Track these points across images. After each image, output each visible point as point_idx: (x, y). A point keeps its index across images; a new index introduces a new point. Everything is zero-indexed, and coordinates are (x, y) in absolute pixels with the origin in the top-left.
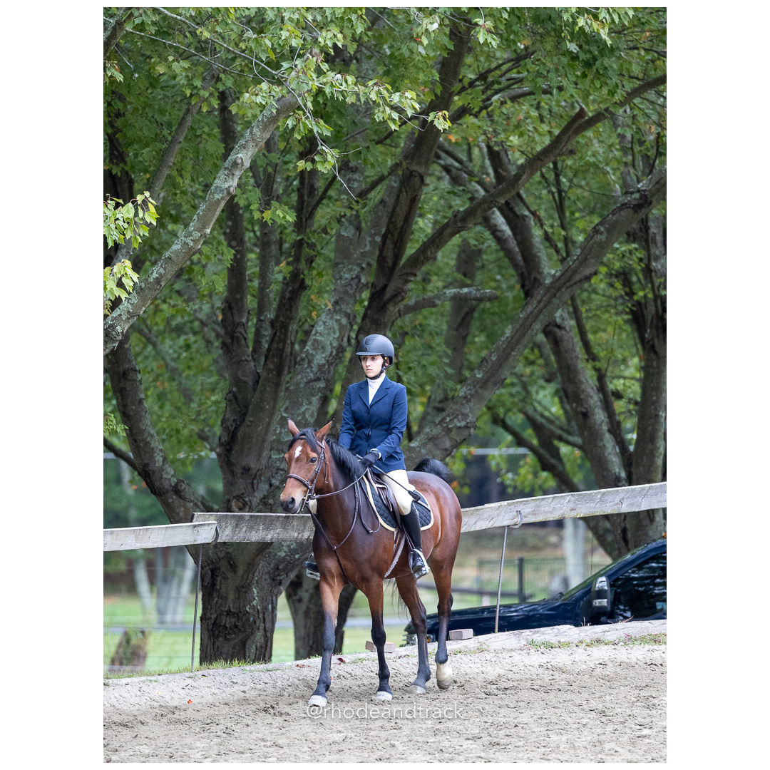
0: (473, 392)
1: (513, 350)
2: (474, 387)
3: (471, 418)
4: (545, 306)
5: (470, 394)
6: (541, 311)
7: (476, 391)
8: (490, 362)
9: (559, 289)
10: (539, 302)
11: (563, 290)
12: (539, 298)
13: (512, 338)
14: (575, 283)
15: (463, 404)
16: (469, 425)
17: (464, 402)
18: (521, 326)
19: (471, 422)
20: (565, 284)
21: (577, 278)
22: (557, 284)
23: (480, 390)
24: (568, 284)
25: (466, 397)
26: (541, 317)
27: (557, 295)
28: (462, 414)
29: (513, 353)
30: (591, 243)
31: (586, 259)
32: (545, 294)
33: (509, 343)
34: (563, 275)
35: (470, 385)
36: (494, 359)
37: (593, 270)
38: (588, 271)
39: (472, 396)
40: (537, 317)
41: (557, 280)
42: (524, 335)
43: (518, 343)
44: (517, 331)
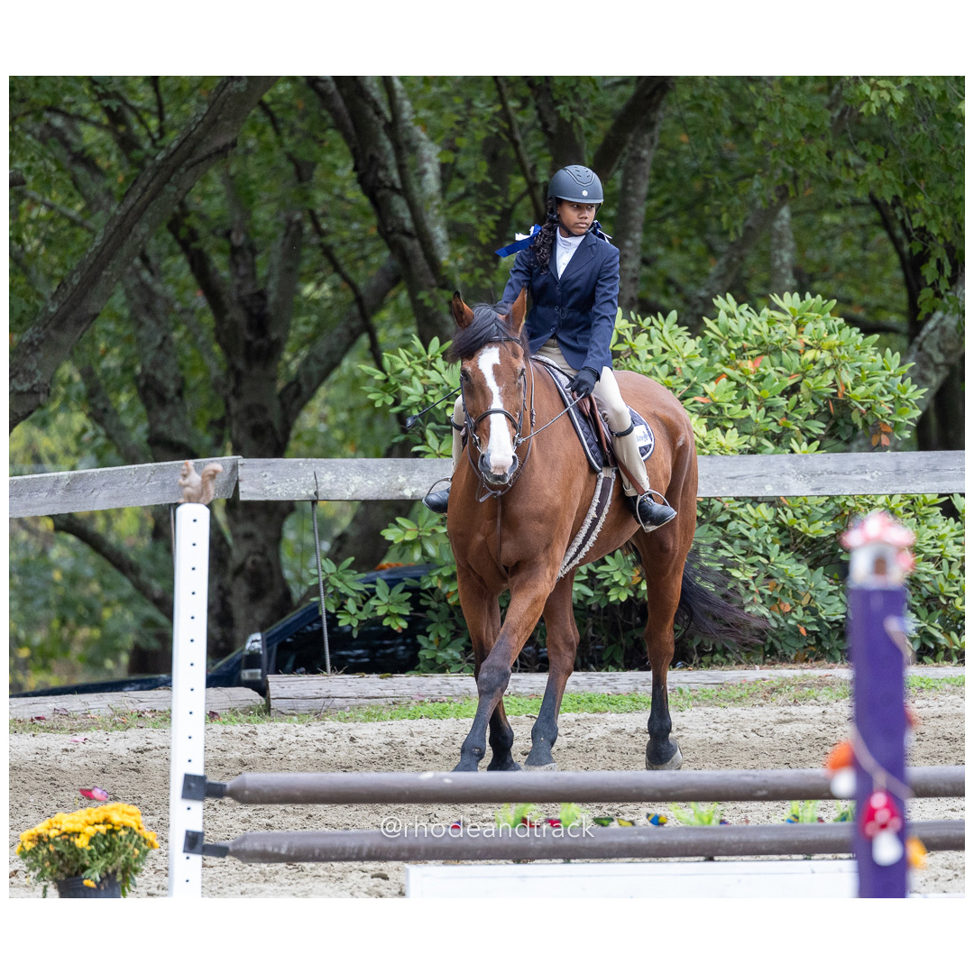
0: (42, 336)
1: (103, 267)
2: (45, 327)
3: (39, 378)
4: (153, 197)
5: (37, 339)
6: (146, 206)
7: (48, 336)
8: (70, 287)
9: (174, 170)
10: (145, 190)
11: (182, 170)
12: (144, 184)
13: (102, 250)
14: (201, 160)
15: (25, 355)
16: (36, 389)
17: (28, 352)
18: (116, 229)
19: (39, 383)
20: (183, 161)
21: (203, 151)
22: (171, 162)
23: (53, 333)
24: (188, 162)
25: (31, 344)
26: (149, 214)
27: (172, 179)
28: (25, 371)
29: (104, 273)
30: (222, 95)
31: (215, 121)
32: (154, 177)
33: (98, 255)
34: (179, 146)
35: (38, 324)
36: (76, 282)
37: (229, 139)
38: (220, 141)
39: (41, 341)
40: (140, 214)
41: (172, 155)
42: (121, 245)
43: (111, 256)
44: (111, 237)
